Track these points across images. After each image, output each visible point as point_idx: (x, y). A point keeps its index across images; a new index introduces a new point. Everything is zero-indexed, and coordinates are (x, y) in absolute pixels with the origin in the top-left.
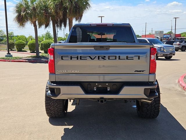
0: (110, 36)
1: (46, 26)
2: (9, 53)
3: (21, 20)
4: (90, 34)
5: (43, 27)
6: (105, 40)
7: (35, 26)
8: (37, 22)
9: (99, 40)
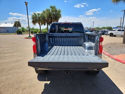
0: (70, 29)
1: (44, 25)
2: (30, 35)
3: (34, 22)
4: (61, 28)
5: (43, 25)
6: (68, 32)
7: (40, 25)
8: (40, 23)
9: (65, 32)
